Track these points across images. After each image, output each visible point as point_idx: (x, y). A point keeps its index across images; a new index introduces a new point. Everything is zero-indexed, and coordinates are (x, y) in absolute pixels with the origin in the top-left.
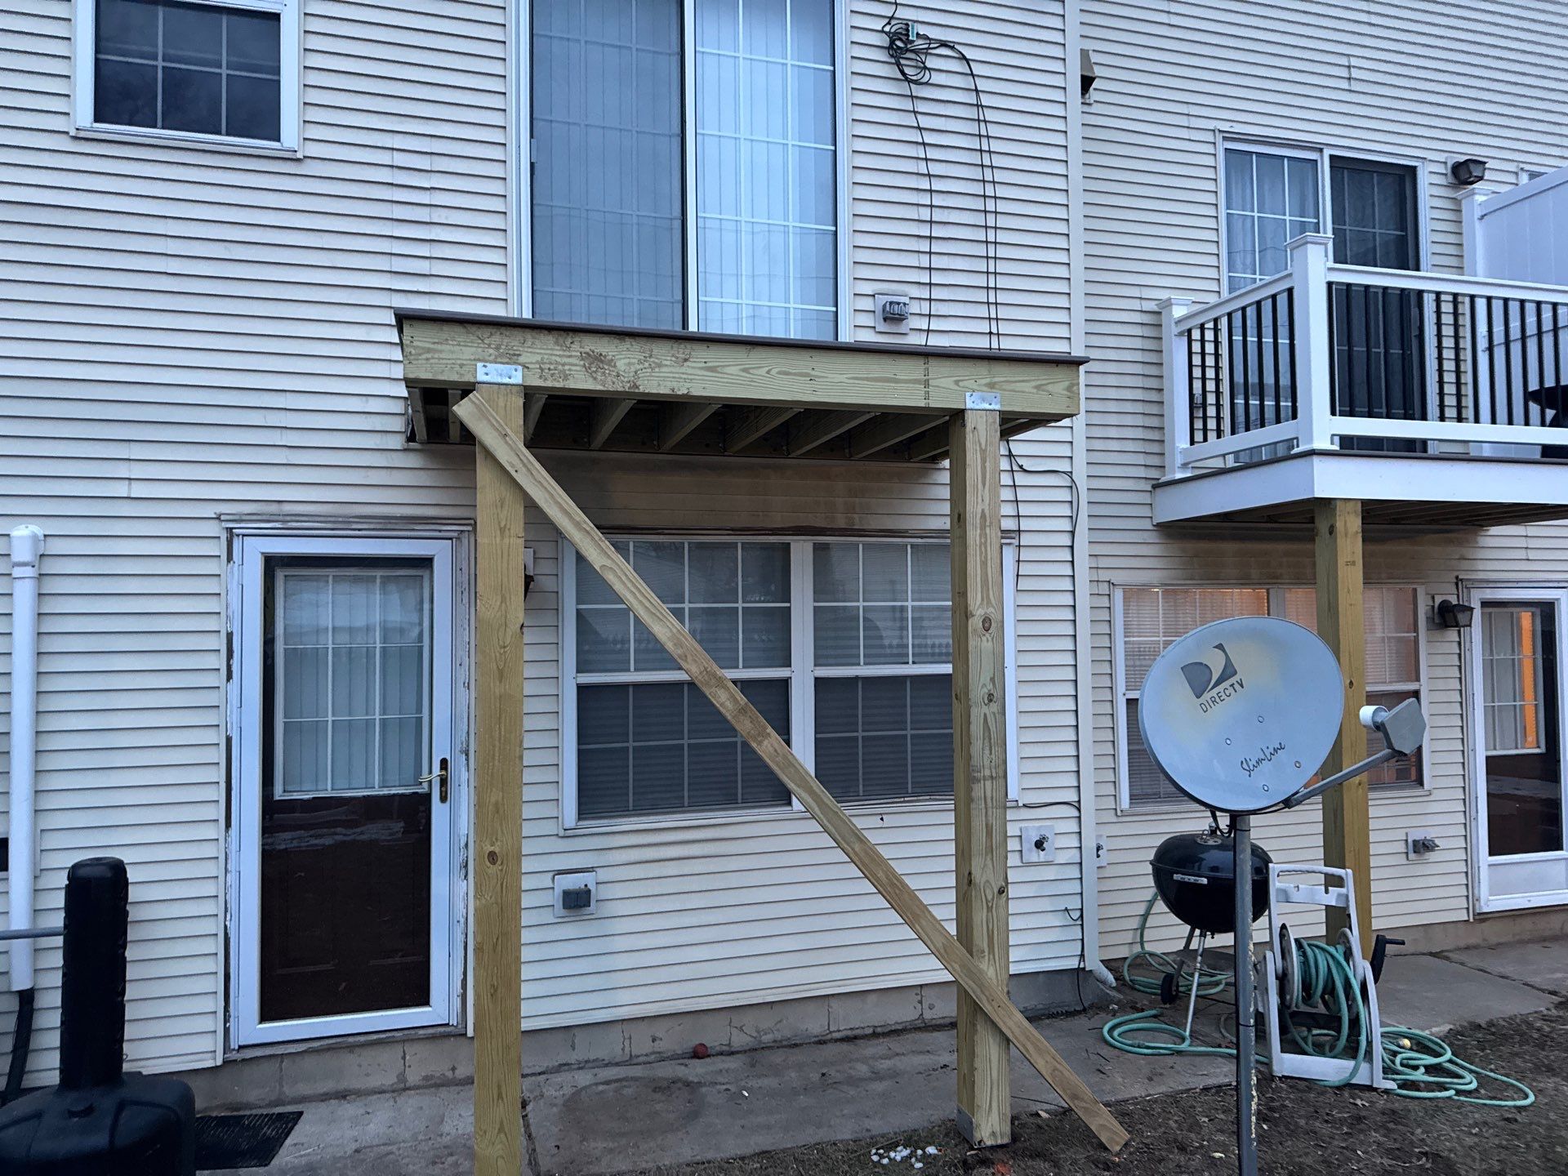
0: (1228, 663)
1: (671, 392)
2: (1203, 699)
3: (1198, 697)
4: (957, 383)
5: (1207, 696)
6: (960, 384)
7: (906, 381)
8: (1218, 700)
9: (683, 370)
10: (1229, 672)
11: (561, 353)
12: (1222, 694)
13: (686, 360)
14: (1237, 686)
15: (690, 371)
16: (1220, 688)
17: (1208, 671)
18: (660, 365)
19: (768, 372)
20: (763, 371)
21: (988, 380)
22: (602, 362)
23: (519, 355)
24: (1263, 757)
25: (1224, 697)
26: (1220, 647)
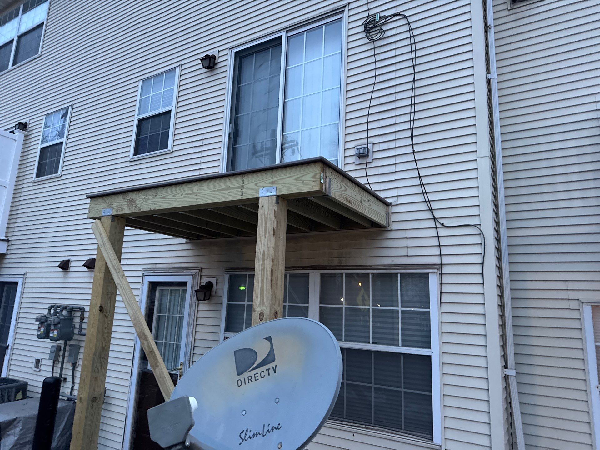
0: (272, 352)
1: (150, 210)
2: (241, 377)
3: (239, 374)
4: (256, 184)
5: (246, 375)
6: (258, 185)
7: (234, 188)
8: (253, 379)
9: (155, 200)
10: (270, 358)
11: (123, 201)
12: (259, 375)
13: (156, 196)
14: (271, 371)
15: (157, 200)
16: (258, 371)
17: (255, 356)
18: (148, 199)
19: (182, 195)
20: (179, 195)
21: (271, 180)
22: (132, 202)
23: (112, 204)
24: (261, 432)
25: (259, 377)
26: (269, 339)
